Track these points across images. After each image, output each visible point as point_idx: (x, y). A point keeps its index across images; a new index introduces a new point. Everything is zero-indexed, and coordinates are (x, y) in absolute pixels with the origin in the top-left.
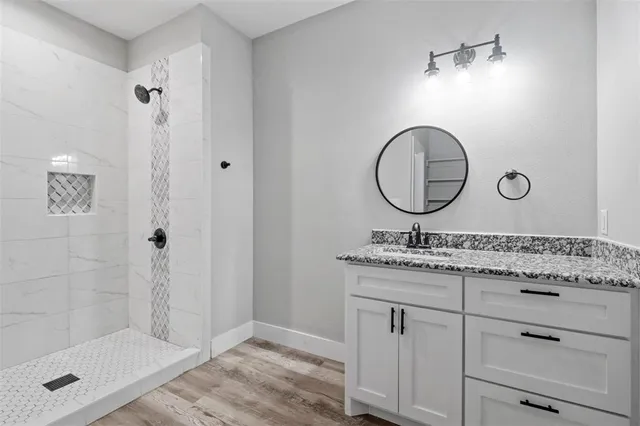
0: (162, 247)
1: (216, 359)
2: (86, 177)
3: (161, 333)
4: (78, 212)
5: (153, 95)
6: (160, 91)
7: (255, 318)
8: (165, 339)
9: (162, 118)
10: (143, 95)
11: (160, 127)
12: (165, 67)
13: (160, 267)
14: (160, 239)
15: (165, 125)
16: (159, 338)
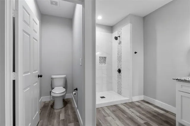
0: (120, 73)
1: (133, 102)
2: (105, 57)
3: (120, 93)
4: (103, 65)
5: (118, 38)
6: (119, 37)
7: (144, 95)
8: (121, 95)
9: (120, 43)
10: (116, 38)
11: (120, 45)
12: (121, 31)
13: (120, 78)
14: (119, 71)
15: (121, 44)
16: (119, 94)
